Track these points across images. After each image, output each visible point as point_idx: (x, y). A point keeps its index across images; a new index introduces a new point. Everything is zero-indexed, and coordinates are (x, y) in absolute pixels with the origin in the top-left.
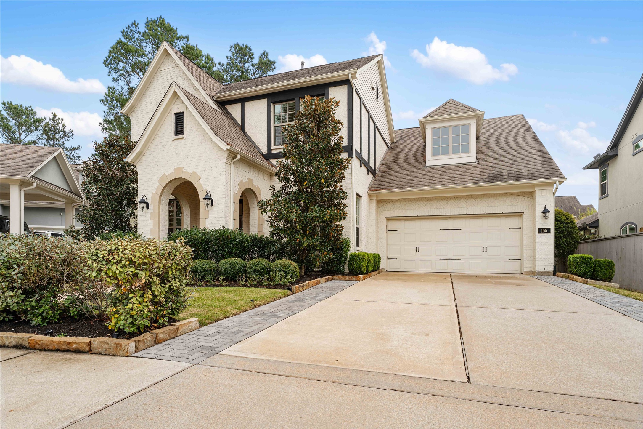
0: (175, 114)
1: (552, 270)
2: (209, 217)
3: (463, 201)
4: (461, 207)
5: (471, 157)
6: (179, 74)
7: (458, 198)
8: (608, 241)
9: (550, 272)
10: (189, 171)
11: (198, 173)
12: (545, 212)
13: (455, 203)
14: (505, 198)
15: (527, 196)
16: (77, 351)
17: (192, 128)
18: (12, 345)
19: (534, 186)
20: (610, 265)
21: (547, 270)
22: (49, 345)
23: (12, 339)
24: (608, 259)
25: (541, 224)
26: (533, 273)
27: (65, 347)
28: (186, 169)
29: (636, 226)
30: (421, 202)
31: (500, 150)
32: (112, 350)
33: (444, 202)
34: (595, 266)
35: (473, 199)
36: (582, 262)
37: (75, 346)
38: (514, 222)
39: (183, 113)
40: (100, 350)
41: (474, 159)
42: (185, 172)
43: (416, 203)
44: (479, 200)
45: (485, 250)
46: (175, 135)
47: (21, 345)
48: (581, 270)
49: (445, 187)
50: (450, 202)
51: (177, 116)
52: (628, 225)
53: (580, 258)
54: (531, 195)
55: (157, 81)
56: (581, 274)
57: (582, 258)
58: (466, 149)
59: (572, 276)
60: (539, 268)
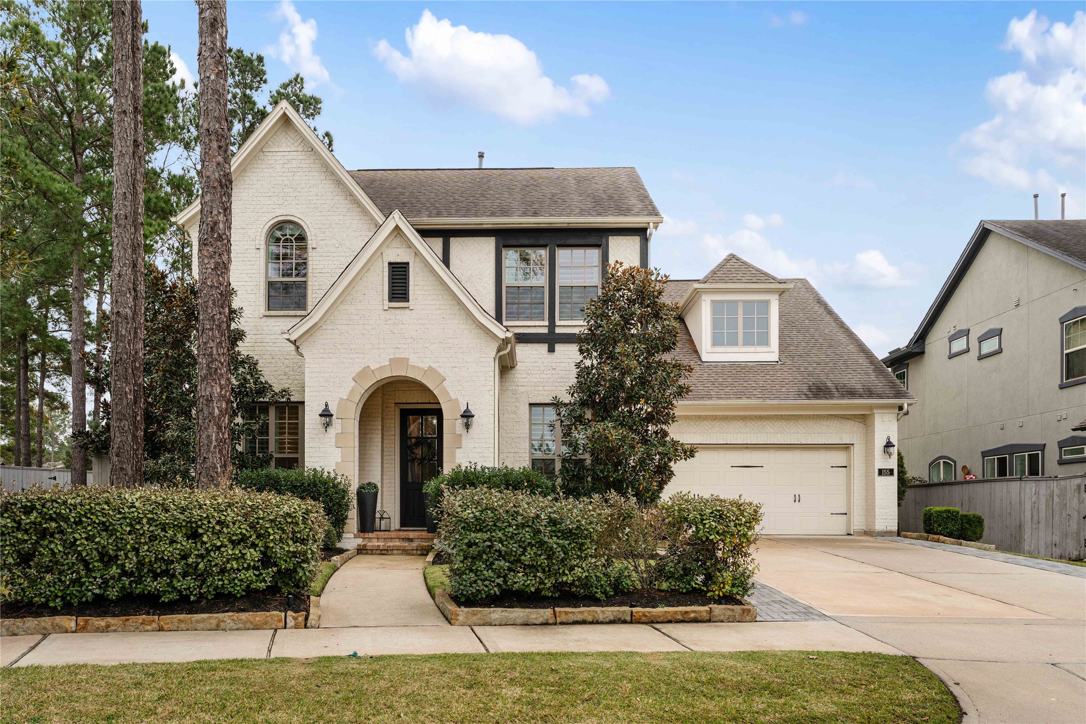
0: (390, 264)
1: (894, 527)
2: (463, 446)
3: (769, 423)
4: (767, 433)
5: (770, 353)
6: (311, 165)
7: (761, 418)
8: (947, 487)
9: (893, 532)
10: (421, 365)
11: (441, 371)
12: (889, 445)
13: (757, 425)
14: (828, 422)
15: (858, 420)
16: (696, 621)
17: (427, 293)
18: (607, 620)
19: (871, 407)
20: (979, 521)
21: (889, 528)
22: (660, 617)
23: (610, 613)
24: (978, 513)
25: (881, 462)
26: (868, 533)
27: (680, 617)
28: (414, 360)
29: (955, 462)
30: (705, 422)
31: (804, 344)
32: (737, 616)
33: (740, 424)
34: (962, 523)
35: (783, 421)
36: (949, 517)
37: (692, 615)
38: (839, 458)
39: (408, 264)
40: (722, 618)
41: (774, 356)
42: (413, 367)
43: (697, 423)
44: (792, 423)
45: (797, 499)
46: (390, 301)
47: (619, 619)
48: (947, 528)
49: (754, 402)
50: (749, 423)
51: (393, 268)
52: (942, 461)
53: (946, 511)
54: (864, 419)
55: (258, 170)
56: (948, 533)
57: (949, 511)
58: (764, 341)
59: (936, 537)
60: (879, 526)
